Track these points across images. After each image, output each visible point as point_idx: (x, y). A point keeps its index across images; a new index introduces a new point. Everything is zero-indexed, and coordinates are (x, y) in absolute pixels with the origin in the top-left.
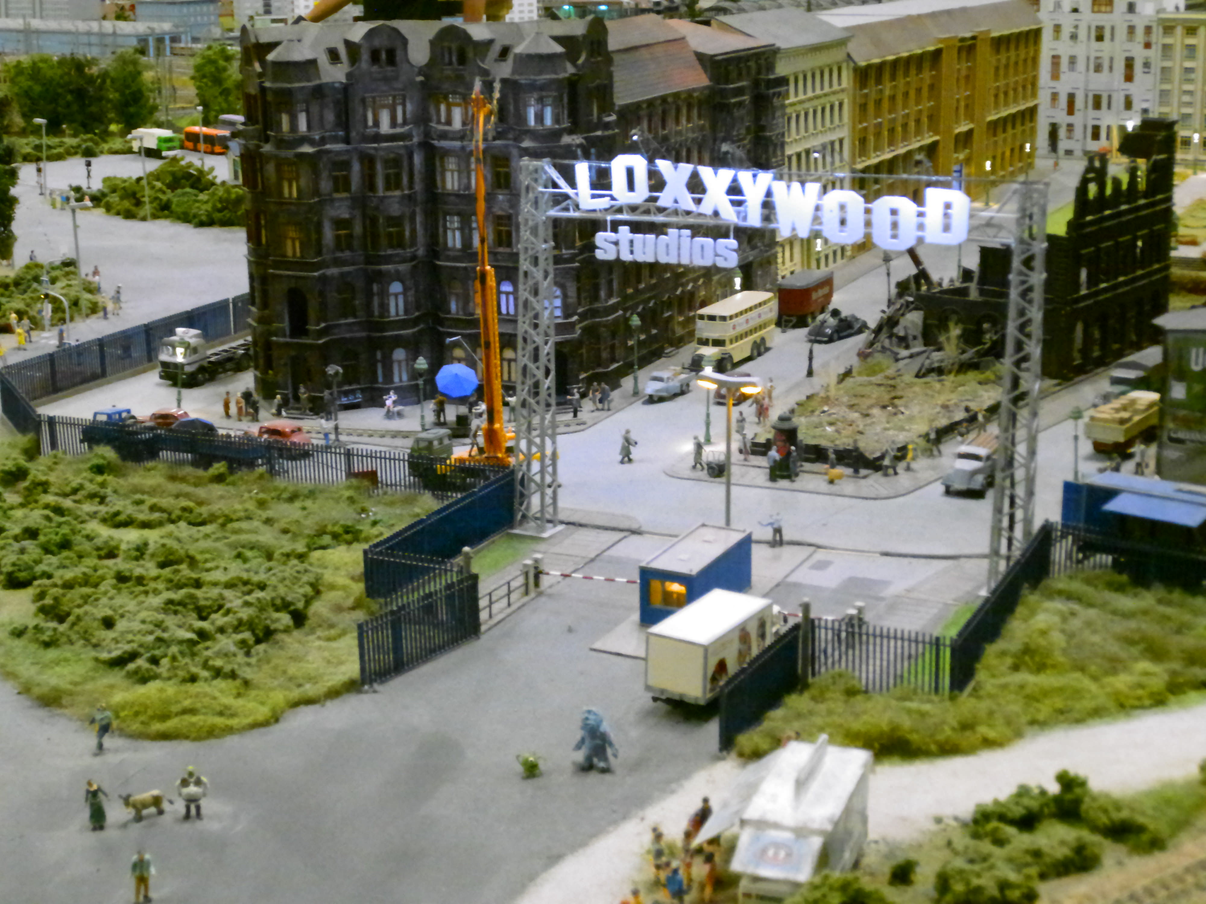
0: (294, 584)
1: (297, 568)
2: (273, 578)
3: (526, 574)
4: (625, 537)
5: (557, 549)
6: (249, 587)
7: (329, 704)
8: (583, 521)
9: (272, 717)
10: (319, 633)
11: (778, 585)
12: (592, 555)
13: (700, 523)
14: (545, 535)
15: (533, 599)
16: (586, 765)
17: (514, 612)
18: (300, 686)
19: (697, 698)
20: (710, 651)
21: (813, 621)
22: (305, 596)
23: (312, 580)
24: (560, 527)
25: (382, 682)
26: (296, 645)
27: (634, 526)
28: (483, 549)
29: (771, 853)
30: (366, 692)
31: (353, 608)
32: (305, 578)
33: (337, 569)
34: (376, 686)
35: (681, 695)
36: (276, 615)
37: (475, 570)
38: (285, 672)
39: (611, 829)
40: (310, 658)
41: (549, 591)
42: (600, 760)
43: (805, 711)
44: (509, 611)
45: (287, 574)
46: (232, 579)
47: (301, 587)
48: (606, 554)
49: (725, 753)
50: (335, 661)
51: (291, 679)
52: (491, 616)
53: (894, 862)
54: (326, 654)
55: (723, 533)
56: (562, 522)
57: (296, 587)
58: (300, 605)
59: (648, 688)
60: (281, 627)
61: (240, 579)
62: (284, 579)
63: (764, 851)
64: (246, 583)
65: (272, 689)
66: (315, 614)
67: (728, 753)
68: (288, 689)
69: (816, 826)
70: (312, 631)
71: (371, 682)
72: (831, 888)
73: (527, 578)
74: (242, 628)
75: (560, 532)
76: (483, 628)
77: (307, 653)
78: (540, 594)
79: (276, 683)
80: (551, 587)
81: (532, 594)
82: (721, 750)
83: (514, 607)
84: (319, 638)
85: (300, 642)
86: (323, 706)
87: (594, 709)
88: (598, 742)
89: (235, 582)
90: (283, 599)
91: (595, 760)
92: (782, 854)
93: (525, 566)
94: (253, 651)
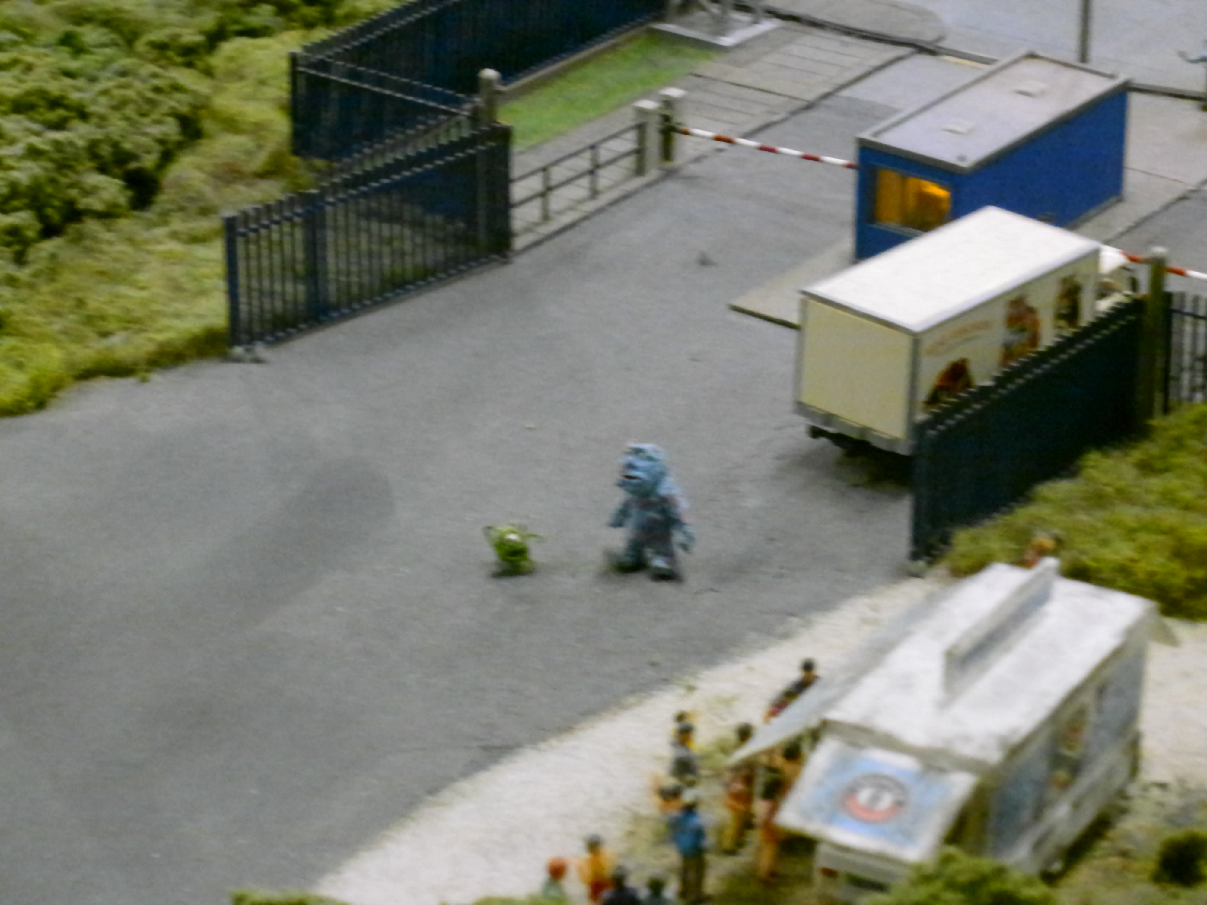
0: (143, 115)
1: (157, 82)
2: (103, 100)
3: (641, 128)
4: (900, 59)
5: (739, 75)
6: (61, 112)
7: (157, 378)
8: (820, 16)
9: (30, 398)
10: (177, 224)
11: (1183, 198)
12: (810, 96)
13: (1023, 51)
14: (727, 41)
15: (649, 185)
16: (628, 560)
17: (600, 211)
18: (105, 335)
19: (894, 441)
20: (927, 343)
21: (1168, 297)
22: (161, 142)
23: (184, 110)
24: (768, 25)
25: (277, 341)
26: (121, 247)
27: (927, 36)
28: (585, 62)
29: (864, 796)
30: (238, 360)
31: (263, 175)
32: (170, 102)
33: (263, 82)
34: (260, 349)
35: (865, 430)
36: (95, 179)
37: (504, 119)
38: (81, 303)
39: (631, 700)
40: (142, 277)
41: (694, 169)
42: (658, 553)
43: (1109, 490)
44: (591, 206)
45: (130, 93)
46: (28, 93)
47: (158, 122)
48: (846, 93)
49: (921, 564)
50: (190, 286)
51: (89, 320)
52: (546, 217)
53: (1177, 834)
54: (177, 271)
55: (1069, 75)
56: (773, 13)
57: (146, 120)
58: (149, 161)
59: (802, 408)
60: (97, 205)
61: (42, 94)
62: (123, 103)
63: (852, 791)
64: (55, 103)
65: (42, 338)
66: (179, 185)
67: (931, 564)
68: (80, 339)
69: (968, 751)
70: (164, 218)
71: (252, 338)
72: (951, 885)
73: (641, 140)
74: (16, 203)
75: (763, 36)
76: (519, 243)
77: (138, 267)
78: (669, 174)
79: (57, 325)
80: (698, 160)
81: (653, 173)
82: (915, 556)
83: (603, 200)
84: (174, 236)
85: (131, 241)
86: (144, 380)
87: (647, 446)
88: (653, 515)
89: (34, 99)
90: (115, 145)
91: (648, 553)
92: (886, 801)
93: (642, 112)
94: (32, 254)
